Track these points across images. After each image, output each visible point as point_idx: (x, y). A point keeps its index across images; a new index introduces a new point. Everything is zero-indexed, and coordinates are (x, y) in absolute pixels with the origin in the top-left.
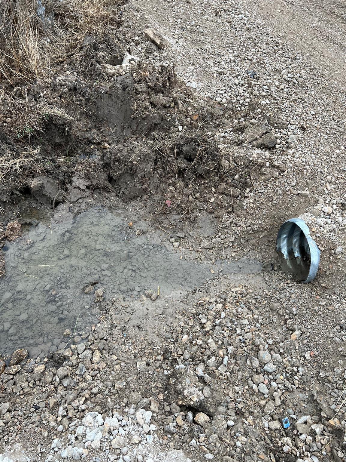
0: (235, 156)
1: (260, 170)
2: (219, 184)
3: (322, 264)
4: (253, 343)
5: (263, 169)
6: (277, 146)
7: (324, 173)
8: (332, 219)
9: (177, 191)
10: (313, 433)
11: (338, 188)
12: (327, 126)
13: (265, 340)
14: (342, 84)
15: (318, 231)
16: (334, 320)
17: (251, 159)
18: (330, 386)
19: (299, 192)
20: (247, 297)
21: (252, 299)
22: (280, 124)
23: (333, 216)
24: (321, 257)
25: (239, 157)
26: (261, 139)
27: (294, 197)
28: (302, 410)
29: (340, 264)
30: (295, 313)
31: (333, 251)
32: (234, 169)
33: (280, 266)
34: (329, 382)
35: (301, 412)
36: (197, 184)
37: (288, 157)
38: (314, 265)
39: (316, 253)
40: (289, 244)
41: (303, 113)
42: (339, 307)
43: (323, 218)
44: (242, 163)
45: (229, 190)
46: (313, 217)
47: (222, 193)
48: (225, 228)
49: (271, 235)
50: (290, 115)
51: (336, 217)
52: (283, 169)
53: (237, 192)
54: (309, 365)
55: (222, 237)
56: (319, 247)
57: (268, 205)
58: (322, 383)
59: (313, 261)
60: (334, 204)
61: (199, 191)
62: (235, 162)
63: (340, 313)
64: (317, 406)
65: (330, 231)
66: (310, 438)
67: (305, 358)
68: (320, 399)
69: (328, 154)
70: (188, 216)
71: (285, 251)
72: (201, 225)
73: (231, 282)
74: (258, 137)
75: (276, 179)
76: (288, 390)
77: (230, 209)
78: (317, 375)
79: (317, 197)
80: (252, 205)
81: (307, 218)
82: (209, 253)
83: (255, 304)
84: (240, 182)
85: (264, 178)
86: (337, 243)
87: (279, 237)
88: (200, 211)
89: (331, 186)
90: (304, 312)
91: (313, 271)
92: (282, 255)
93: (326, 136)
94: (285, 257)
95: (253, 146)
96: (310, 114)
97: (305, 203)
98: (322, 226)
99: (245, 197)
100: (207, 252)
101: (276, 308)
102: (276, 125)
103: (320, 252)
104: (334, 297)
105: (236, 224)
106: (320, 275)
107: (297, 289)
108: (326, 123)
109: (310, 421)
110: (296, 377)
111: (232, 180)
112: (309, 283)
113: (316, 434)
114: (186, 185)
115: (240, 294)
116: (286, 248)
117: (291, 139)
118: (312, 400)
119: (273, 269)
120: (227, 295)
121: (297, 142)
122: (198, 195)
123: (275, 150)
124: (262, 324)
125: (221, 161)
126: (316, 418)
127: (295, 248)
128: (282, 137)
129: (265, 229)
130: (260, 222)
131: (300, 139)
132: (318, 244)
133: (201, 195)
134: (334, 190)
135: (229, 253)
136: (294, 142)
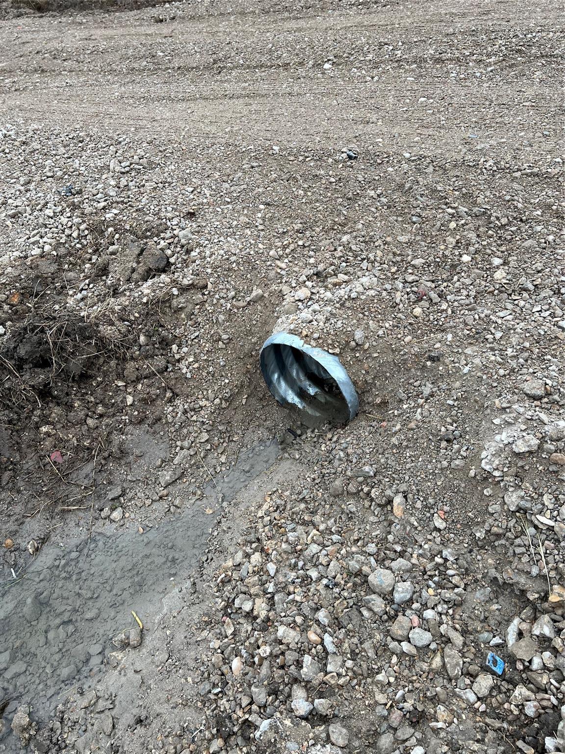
0: (117, 310)
1: (170, 307)
2: (123, 370)
3: (353, 373)
4: (350, 574)
5: (174, 302)
6: (172, 260)
7: (261, 251)
8: (318, 301)
9: (58, 426)
10: (544, 643)
11: (295, 258)
12: (222, 194)
13: (363, 553)
14: (203, 137)
15: (311, 330)
16: (431, 437)
17: (145, 300)
18: (503, 542)
19: (248, 299)
20: (288, 507)
21: (297, 504)
22: (153, 228)
23: (316, 297)
24: (344, 365)
25: (124, 309)
26: (141, 265)
27: (247, 311)
28: (499, 619)
29: (376, 355)
30: (372, 474)
31: (353, 344)
32: (129, 331)
33: (302, 424)
34: (498, 536)
35: (500, 623)
36: (87, 394)
37: (197, 262)
38: (343, 383)
39: (333, 363)
40: (291, 383)
41: (176, 197)
42: (422, 414)
43: (306, 309)
44: (137, 315)
45: (145, 366)
46: (292, 317)
47: (138, 380)
48: (181, 427)
49: (255, 388)
50: (160, 210)
51: (322, 296)
52: (201, 283)
53: (160, 361)
54: (452, 535)
55: (186, 444)
56: (330, 351)
57: (219, 349)
58: (490, 548)
59: (338, 377)
60: (305, 282)
61: (98, 401)
62: (124, 321)
63: (430, 421)
64: (513, 591)
65: (327, 320)
66: (547, 654)
67: (439, 530)
68: (508, 575)
69: (248, 226)
70: (106, 454)
71: (292, 398)
72: (137, 452)
73: (248, 504)
74: (135, 265)
75: (203, 305)
76: (456, 605)
77: (169, 394)
78: (475, 541)
79: (276, 288)
80: (196, 365)
81: (285, 325)
82: (181, 486)
83: (307, 508)
84: (153, 345)
85: (185, 315)
86: (349, 329)
87: (269, 382)
88: (121, 431)
89: (283, 262)
90: (382, 461)
91: (348, 392)
92: (293, 407)
93: (228, 206)
94: (300, 406)
95: (137, 282)
96: (187, 193)
97: (267, 307)
98: (312, 321)
99: (179, 361)
100: (179, 486)
101: (341, 489)
102: (149, 234)
103: (337, 358)
104: (405, 406)
105: (194, 410)
106: (362, 390)
107: (349, 436)
108: (217, 191)
109: (525, 626)
110: (450, 572)
111: (140, 350)
112: (357, 415)
113: (550, 640)
114: (70, 407)
115: (276, 511)
116: (290, 392)
117: (183, 238)
118: (500, 588)
119: (296, 436)
120: (257, 531)
121: (194, 236)
122: (100, 409)
123: (173, 267)
124: (340, 532)
125: (100, 332)
126: (527, 612)
127: (304, 383)
128: (169, 244)
129: (242, 386)
130: (227, 381)
131: (197, 230)
132: (326, 348)
133: (105, 406)
134: (291, 264)
135: (214, 461)
136: (190, 239)
